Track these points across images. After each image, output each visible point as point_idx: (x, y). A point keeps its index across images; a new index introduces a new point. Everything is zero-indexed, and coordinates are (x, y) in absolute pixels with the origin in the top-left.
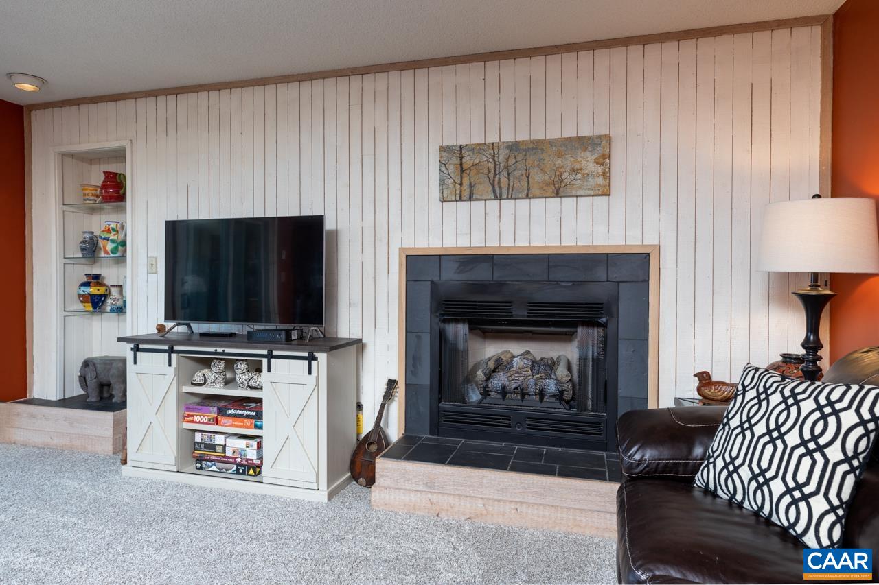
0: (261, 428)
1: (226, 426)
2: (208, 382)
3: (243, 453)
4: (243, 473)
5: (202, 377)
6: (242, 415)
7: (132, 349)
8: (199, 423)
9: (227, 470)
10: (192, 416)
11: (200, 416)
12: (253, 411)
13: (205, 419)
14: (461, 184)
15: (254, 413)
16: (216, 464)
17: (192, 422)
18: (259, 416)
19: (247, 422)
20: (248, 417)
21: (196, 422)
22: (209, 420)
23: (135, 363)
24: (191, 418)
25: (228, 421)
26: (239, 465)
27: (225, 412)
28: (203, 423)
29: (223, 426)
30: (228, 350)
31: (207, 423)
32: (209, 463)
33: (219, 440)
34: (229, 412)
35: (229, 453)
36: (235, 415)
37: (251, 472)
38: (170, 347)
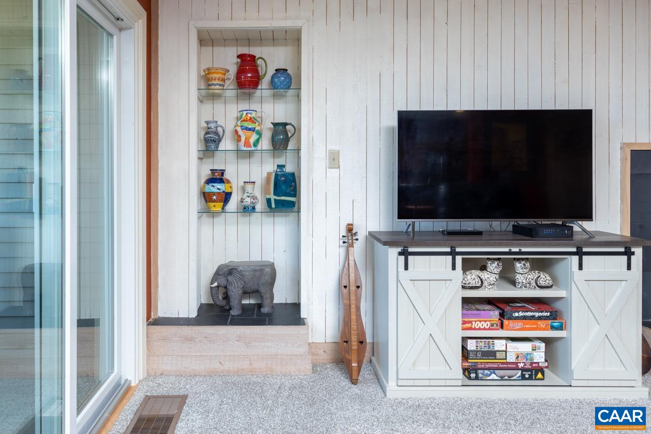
0: (560, 328)
1: (516, 330)
2: (486, 284)
3: (529, 357)
4: (530, 378)
5: (477, 280)
6: (533, 316)
7: (400, 254)
8: (480, 329)
9: (509, 377)
10: (471, 322)
11: (476, 321)
12: (546, 312)
13: (485, 325)
15: (549, 314)
16: (496, 371)
17: (470, 329)
18: (555, 315)
19: (541, 323)
20: (540, 318)
21: (475, 329)
22: (492, 325)
23: (406, 268)
24: (468, 325)
25: (519, 324)
26: (523, 370)
27: (512, 315)
28: (484, 329)
29: (512, 330)
30: (524, 250)
31: (489, 329)
32: (486, 372)
33: (499, 345)
34: (517, 314)
35: (511, 358)
36: (525, 318)
37: (540, 375)
38: (453, 248)
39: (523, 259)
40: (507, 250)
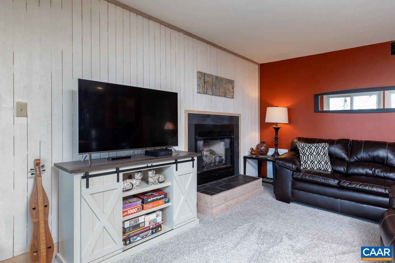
0: (168, 202)
1: (149, 209)
2: (134, 186)
3: (155, 221)
4: (156, 232)
5: (130, 185)
6: (157, 199)
8: (132, 214)
9: (146, 236)
10: (127, 211)
11: (129, 210)
12: (163, 195)
13: (135, 210)
14: (204, 87)
15: (163, 196)
16: (140, 235)
17: (127, 215)
18: (166, 196)
19: (161, 202)
20: (160, 199)
21: (129, 214)
22: (138, 210)
23: (87, 186)
24: (125, 213)
25: (151, 205)
26: (152, 229)
27: (147, 201)
28: (134, 213)
29: (148, 209)
30: (154, 164)
31: (137, 212)
32: (135, 237)
33: (141, 220)
34: (150, 200)
35: (147, 225)
36: (153, 201)
37: (160, 229)
38: (117, 169)
39: (152, 169)
40: (145, 165)
